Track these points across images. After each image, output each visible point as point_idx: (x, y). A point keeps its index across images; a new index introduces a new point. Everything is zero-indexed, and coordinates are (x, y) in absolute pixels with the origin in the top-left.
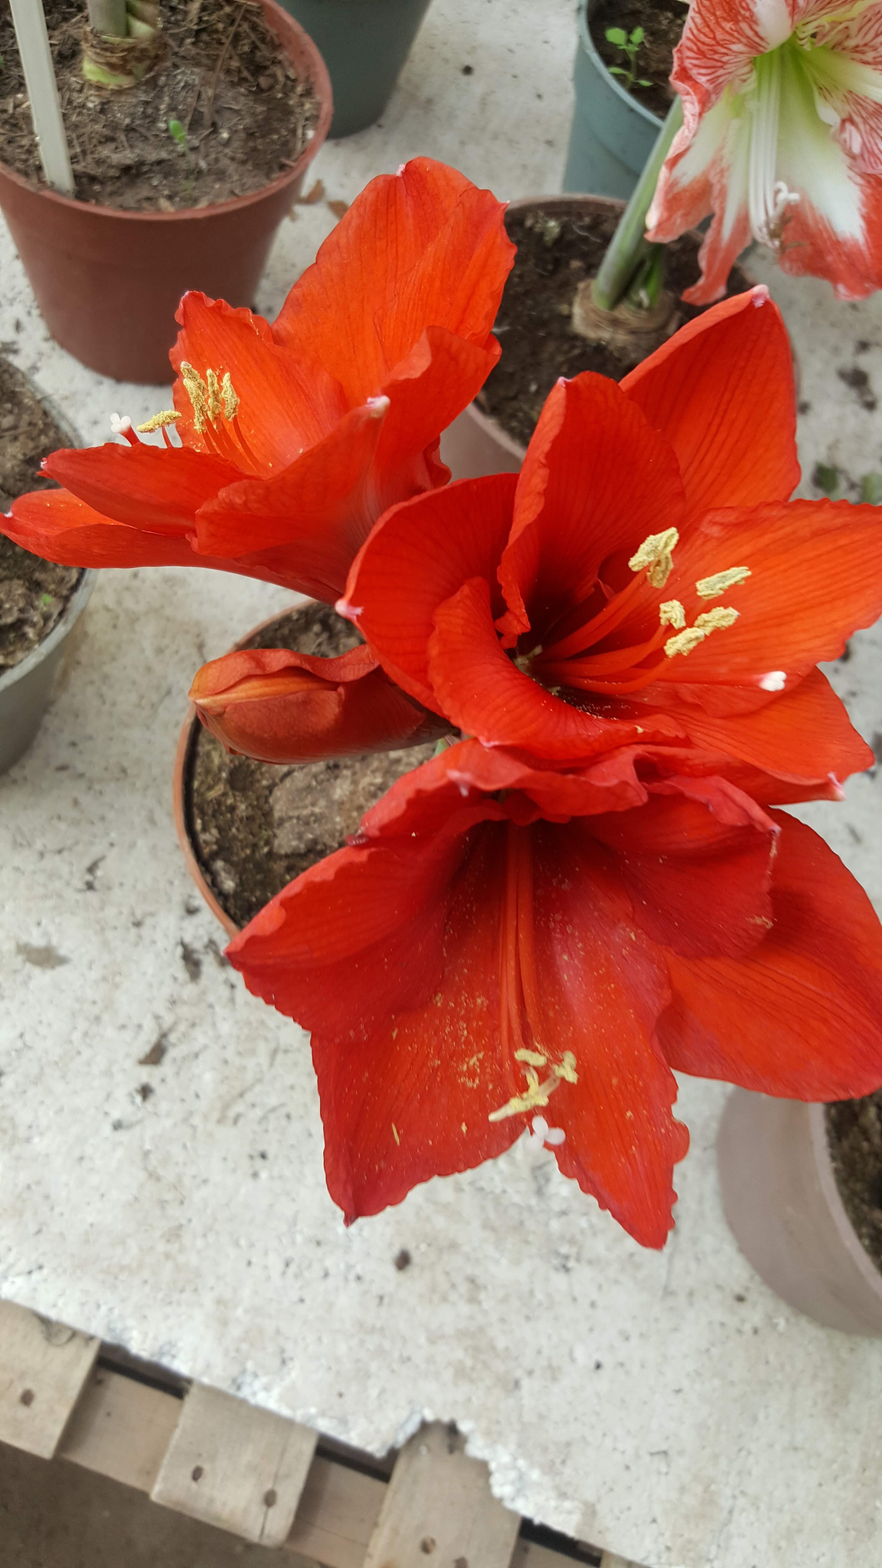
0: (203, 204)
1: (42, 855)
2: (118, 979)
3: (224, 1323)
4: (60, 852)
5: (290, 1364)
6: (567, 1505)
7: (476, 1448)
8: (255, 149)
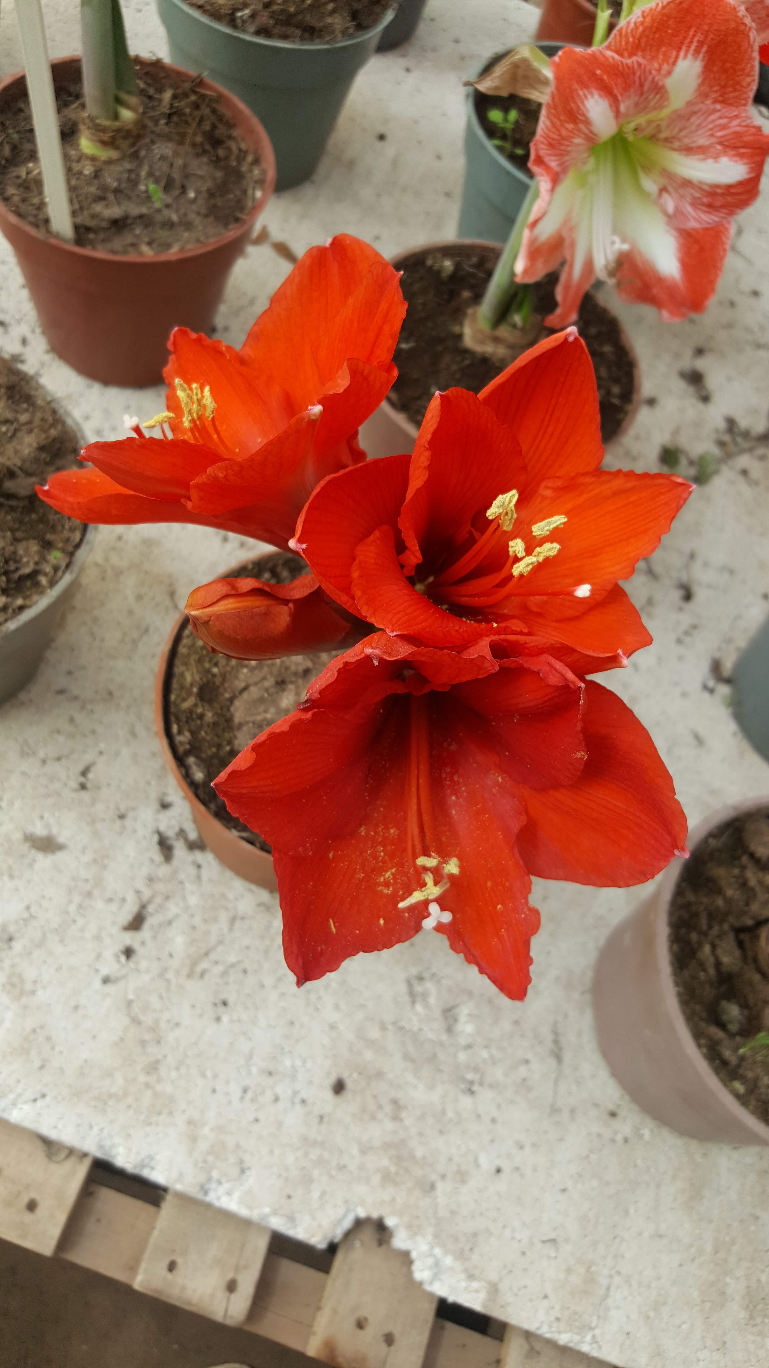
0: (175, 249)
1: (44, 762)
2: (106, 861)
3: (194, 1139)
4: (59, 759)
5: (248, 1173)
6: (475, 1285)
7: (400, 1241)
8: (215, 206)
